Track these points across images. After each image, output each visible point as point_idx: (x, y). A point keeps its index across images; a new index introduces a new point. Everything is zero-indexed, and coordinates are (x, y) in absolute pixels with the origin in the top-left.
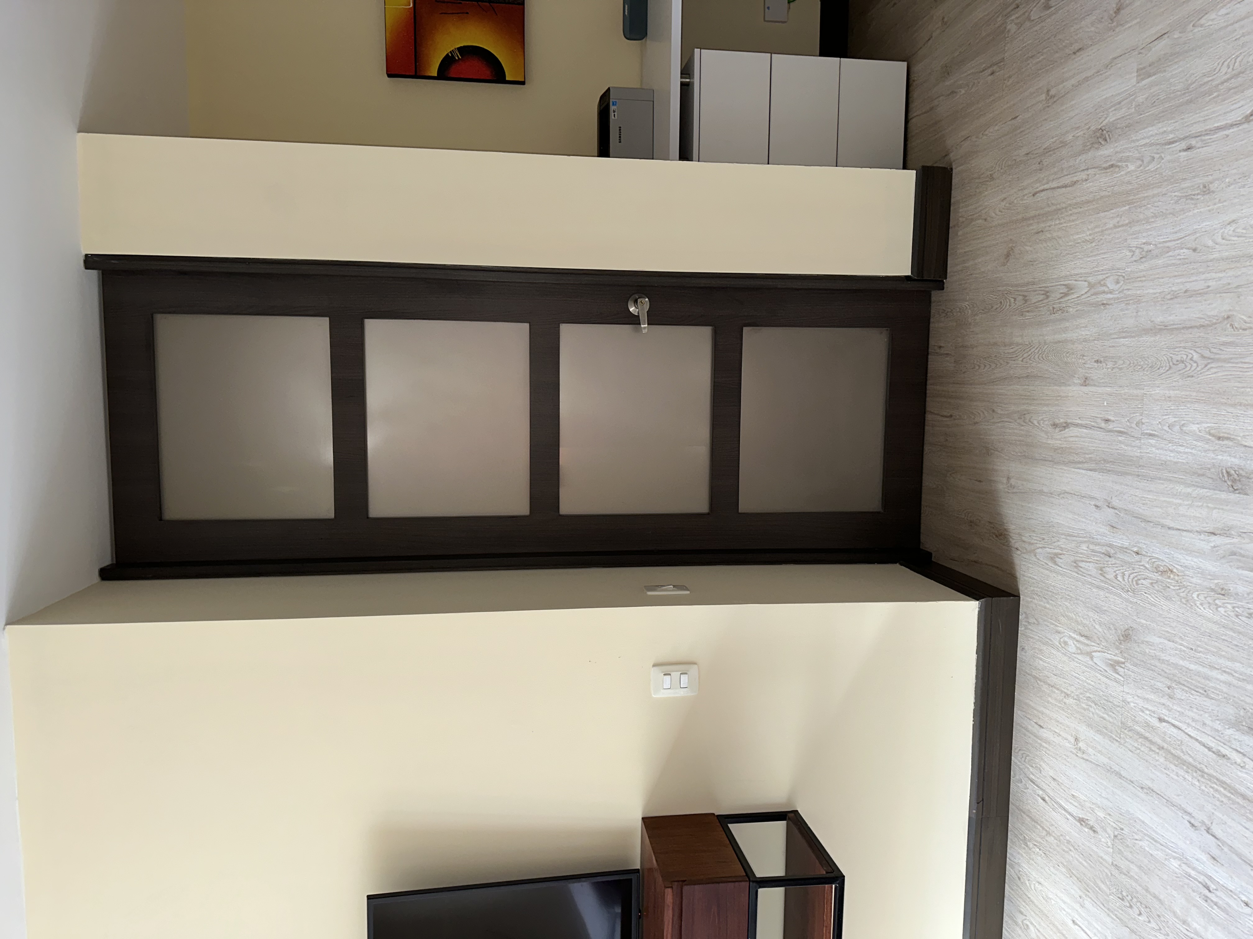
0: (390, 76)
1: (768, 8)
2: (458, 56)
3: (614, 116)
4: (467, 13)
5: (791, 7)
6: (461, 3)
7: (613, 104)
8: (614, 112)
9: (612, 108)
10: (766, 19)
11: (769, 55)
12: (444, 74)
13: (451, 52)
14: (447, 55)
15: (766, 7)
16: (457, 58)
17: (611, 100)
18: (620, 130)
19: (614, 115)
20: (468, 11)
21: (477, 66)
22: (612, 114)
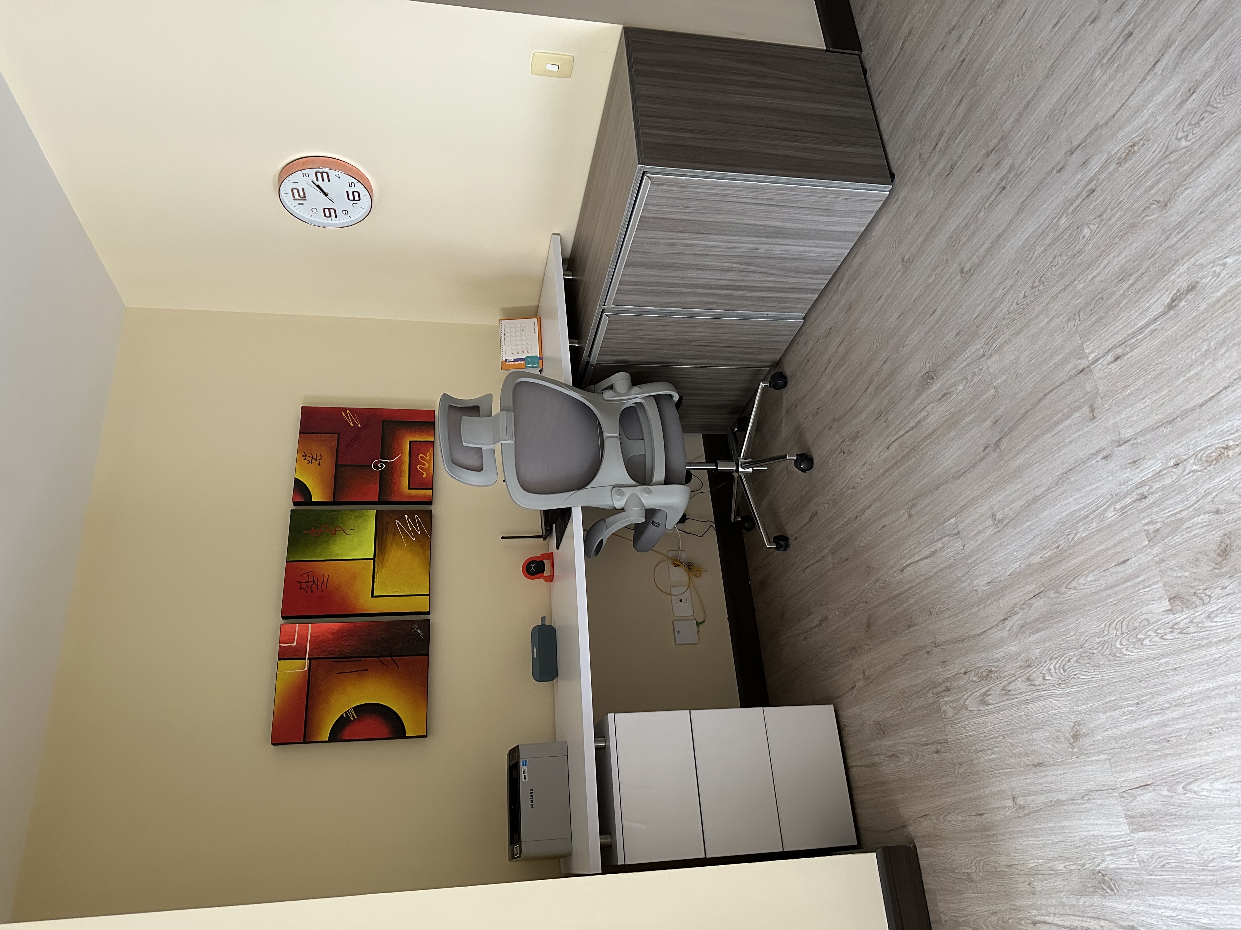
0: (273, 744)
1: (678, 632)
2: (353, 716)
3: (525, 778)
4: (367, 670)
5: (701, 630)
6: (360, 660)
7: (523, 765)
8: (524, 773)
9: (522, 769)
10: (677, 643)
11: (688, 711)
12: (336, 736)
13: (346, 713)
14: (342, 716)
15: (676, 630)
16: (352, 719)
17: (521, 761)
18: (532, 793)
19: (525, 776)
20: (367, 668)
21: (373, 723)
22: (522, 776)
